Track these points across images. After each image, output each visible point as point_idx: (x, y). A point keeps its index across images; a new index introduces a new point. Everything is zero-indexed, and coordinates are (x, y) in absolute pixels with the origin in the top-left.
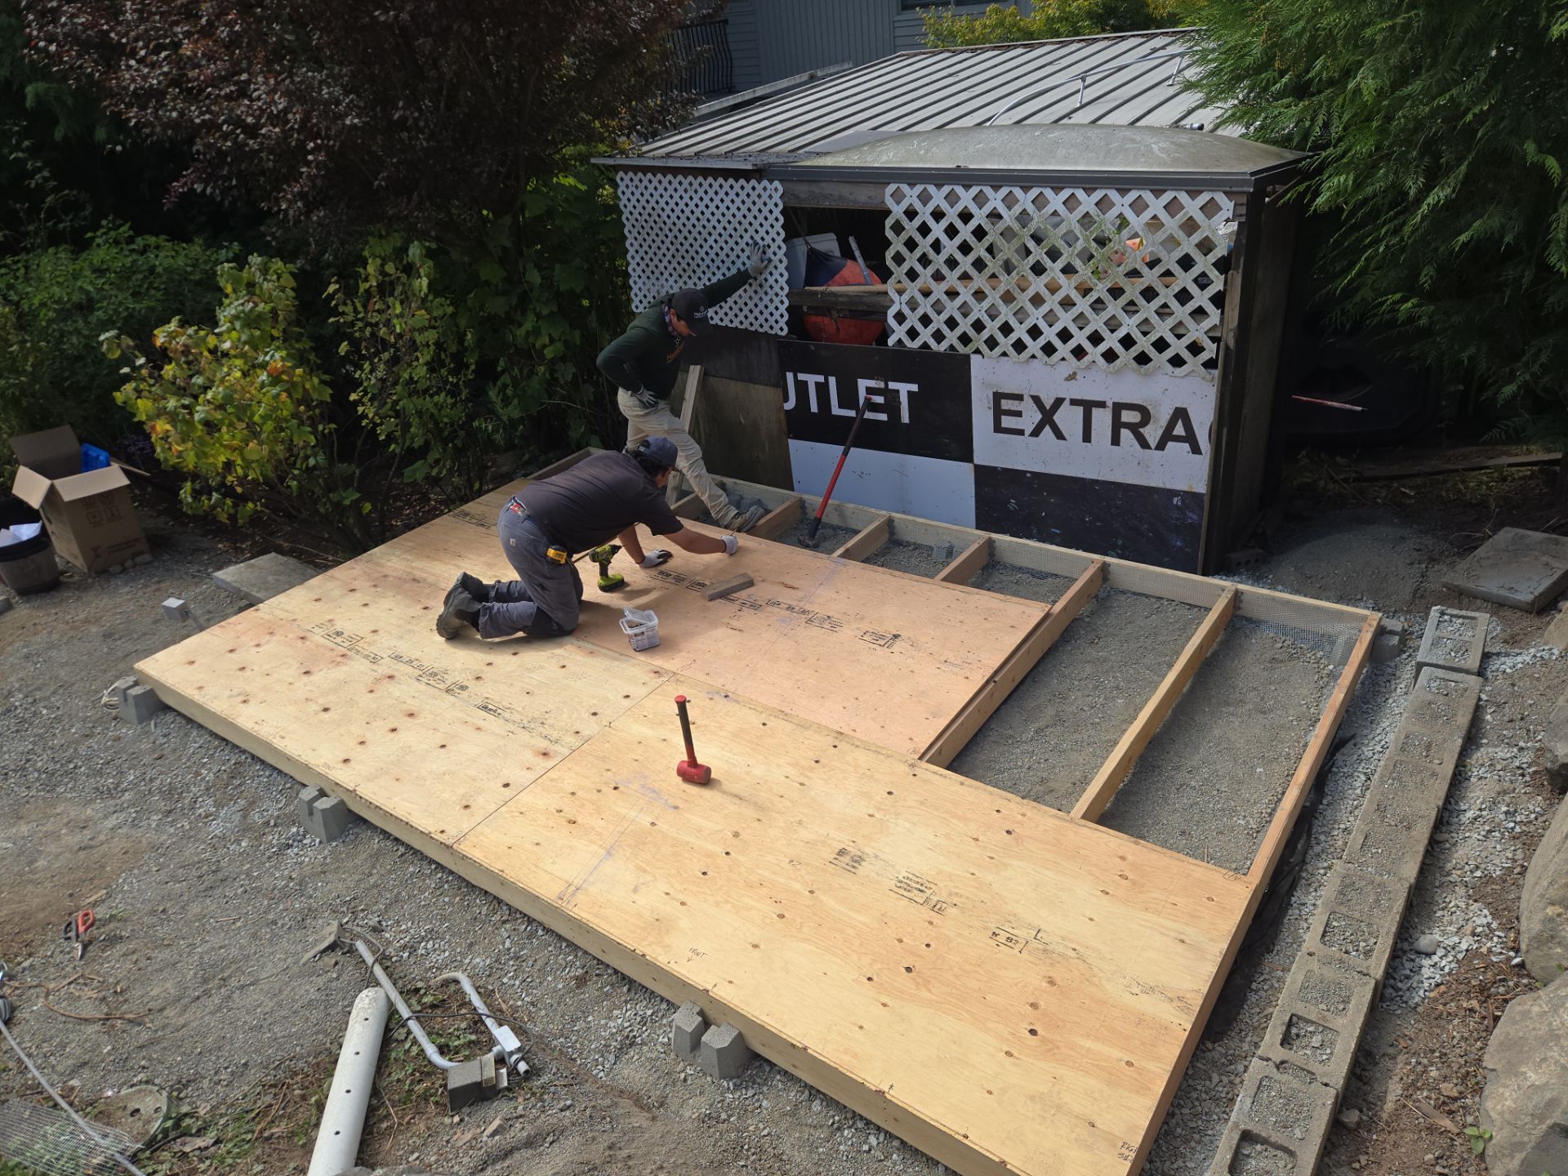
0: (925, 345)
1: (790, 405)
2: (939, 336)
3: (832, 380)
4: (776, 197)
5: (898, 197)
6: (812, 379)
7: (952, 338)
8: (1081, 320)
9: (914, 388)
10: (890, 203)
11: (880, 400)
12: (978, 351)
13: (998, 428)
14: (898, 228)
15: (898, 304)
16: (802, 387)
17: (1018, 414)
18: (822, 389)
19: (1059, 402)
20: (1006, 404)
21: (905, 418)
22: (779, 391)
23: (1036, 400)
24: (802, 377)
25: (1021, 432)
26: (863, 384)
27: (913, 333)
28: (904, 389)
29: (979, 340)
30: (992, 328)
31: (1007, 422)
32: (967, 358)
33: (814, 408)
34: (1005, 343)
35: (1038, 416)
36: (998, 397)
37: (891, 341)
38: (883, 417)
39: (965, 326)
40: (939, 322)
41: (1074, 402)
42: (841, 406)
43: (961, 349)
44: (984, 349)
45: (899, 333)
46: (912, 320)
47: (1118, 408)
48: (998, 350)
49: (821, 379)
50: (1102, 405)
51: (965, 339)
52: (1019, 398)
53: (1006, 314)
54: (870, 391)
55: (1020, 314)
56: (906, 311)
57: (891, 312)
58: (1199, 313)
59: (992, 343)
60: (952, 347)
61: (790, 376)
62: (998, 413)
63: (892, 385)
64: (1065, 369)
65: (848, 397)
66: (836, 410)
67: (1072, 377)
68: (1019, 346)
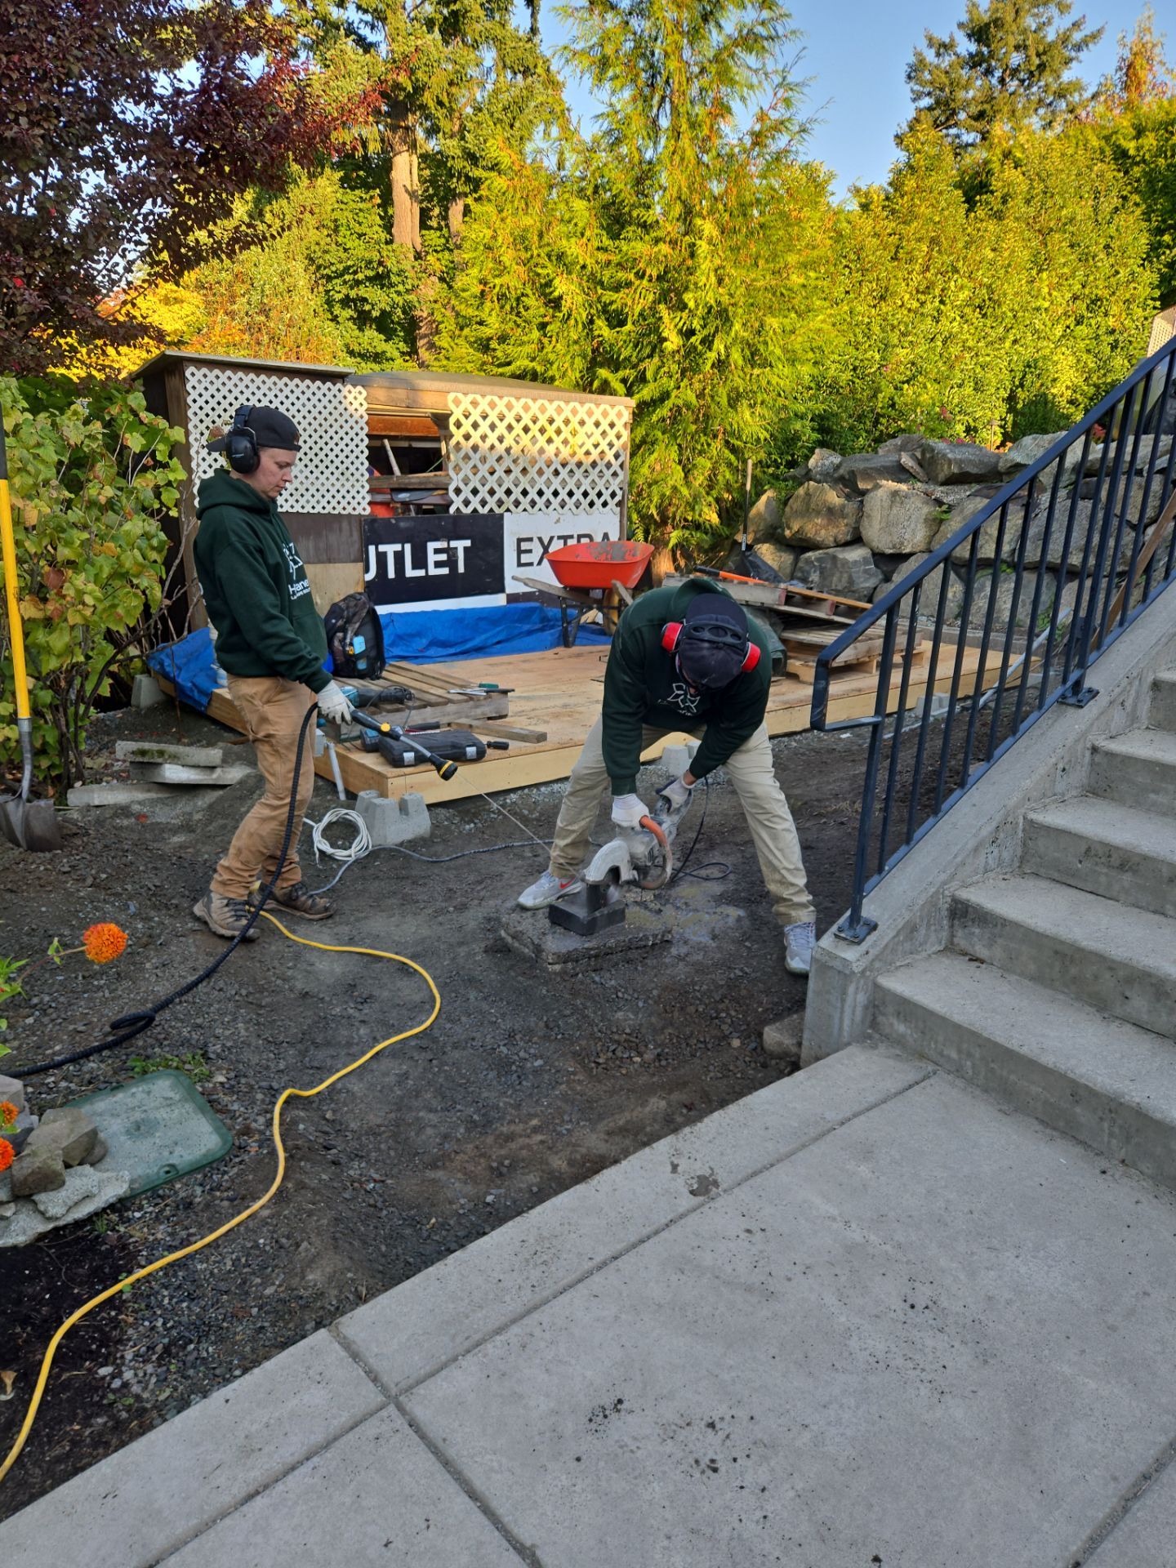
0: (475, 510)
1: (371, 575)
2: (483, 503)
3: (408, 547)
4: (361, 398)
5: (457, 402)
6: (390, 549)
7: (492, 503)
8: (564, 483)
9: (468, 543)
10: (452, 407)
11: (443, 557)
12: (508, 510)
13: (520, 564)
14: (458, 425)
15: (456, 481)
16: (381, 558)
17: (530, 551)
18: (399, 556)
19: (552, 538)
20: (524, 546)
21: (461, 569)
22: (360, 565)
23: (540, 539)
24: (382, 548)
25: (531, 564)
26: (431, 546)
27: (467, 503)
28: (461, 545)
29: (509, 502)
30: (517, 493)
31: (525, 558)
32: (502, 516)
33: (391, 574)
34: (525, 502)
35: (541, 550)
36: (520, 541)
37: (452, 510)
38: (445, 571)
39: (500, 493)
40: (483, 492)
41: (559, 538)
42: (414, 567)
43: (497, 511)
44: (512, 508)
45: (457, 503)
46: (466, 493)
47: (580, 537)
48: (521, 507)
49: (398, 547)
50: (571, 537)
51: (500, 503)
52: (530, 540)
53: (524, 483)
54: (437, 551)
55: (533, 482)
56: (462, 486)
57: (451, 488)
58: (615, 474)
59: (517, 503)
60: (491, 510)
61: (372, 549)
62: (520, 552)
63: (453, 544)
64: (555, 515)
65: (420, 561)
66: (410, 572)
67: (558, 521)
68: (533, 503)
